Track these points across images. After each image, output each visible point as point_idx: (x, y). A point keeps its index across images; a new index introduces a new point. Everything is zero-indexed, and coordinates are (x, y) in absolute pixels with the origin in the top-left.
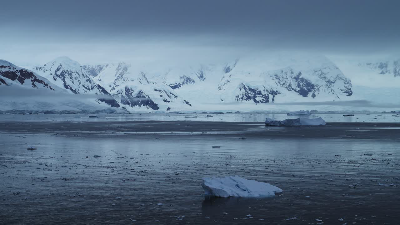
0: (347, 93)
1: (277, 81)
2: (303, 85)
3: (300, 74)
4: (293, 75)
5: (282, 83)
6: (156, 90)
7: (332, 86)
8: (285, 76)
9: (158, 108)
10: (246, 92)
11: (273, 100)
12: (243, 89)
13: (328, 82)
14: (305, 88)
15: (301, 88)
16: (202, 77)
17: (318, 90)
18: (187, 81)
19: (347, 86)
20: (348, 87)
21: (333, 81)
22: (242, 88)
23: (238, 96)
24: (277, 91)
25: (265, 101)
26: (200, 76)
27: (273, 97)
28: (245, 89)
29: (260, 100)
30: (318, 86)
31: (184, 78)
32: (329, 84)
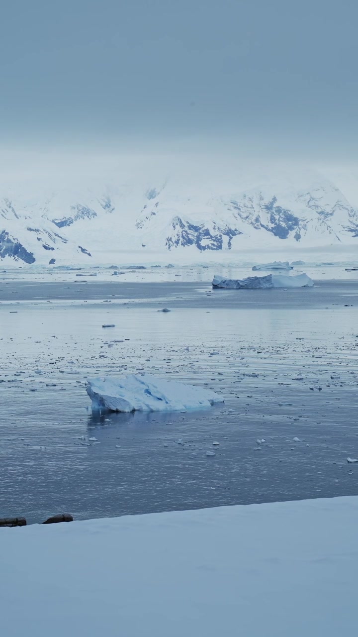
0: (354, 232)
1: (236, 211)
2: (279, 219)
3: (275, 199)
4: (262, 201)
5: (244, 215)
6: (30, 230)
7: (328, 220)
8: (249, 204)
9: (34, 260)
10: (184, 231)
11: (229, 244)
12: (178, 227)
13: (322, 213)
14: (283, 225)
15: (276, 224)
16: (109, 207)
17: (305, 227)
18: (83, 213)
19: (353, 219)
20: (355, 222)
21: (330, 212)
22: (177, 224)
23: (171, 238)
24: (236, 230)
25: (216, 246)
26: (104, 204)
27: (230, 240)
28: (182, 226)
29: (208, 245)
30: (304, 221)
31: (78, 209)
32: (322, 217)
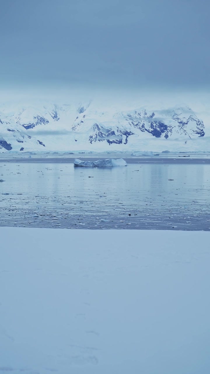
0: (199, 134)
1: (130, 121)
2: (156, 126)
3: (153, 114)
4: (146, 115)
5: (135, 123)
6: (9, 130)
7: (184, 127)
8: (138, 117)
9: (11, 148)
10: (100, 132)
11: (126, 140)
12: (96, 130)
13: (181, 123)
14: (158, 129)
15: (154, 129)
16: (56, 118)
17: (171, 131)
18: (41, 121)
20: (200, 128)
21: (186, 122)
22: (96, 128)
23: (92, 136)
24: (130, 132)
25: (118, 141)
26: (53, 116)
27: (127, 138)
28: (99, 129)
29: (114, 141)
30: (170, 127)
31: (38, 118)
32: (181, 125)
